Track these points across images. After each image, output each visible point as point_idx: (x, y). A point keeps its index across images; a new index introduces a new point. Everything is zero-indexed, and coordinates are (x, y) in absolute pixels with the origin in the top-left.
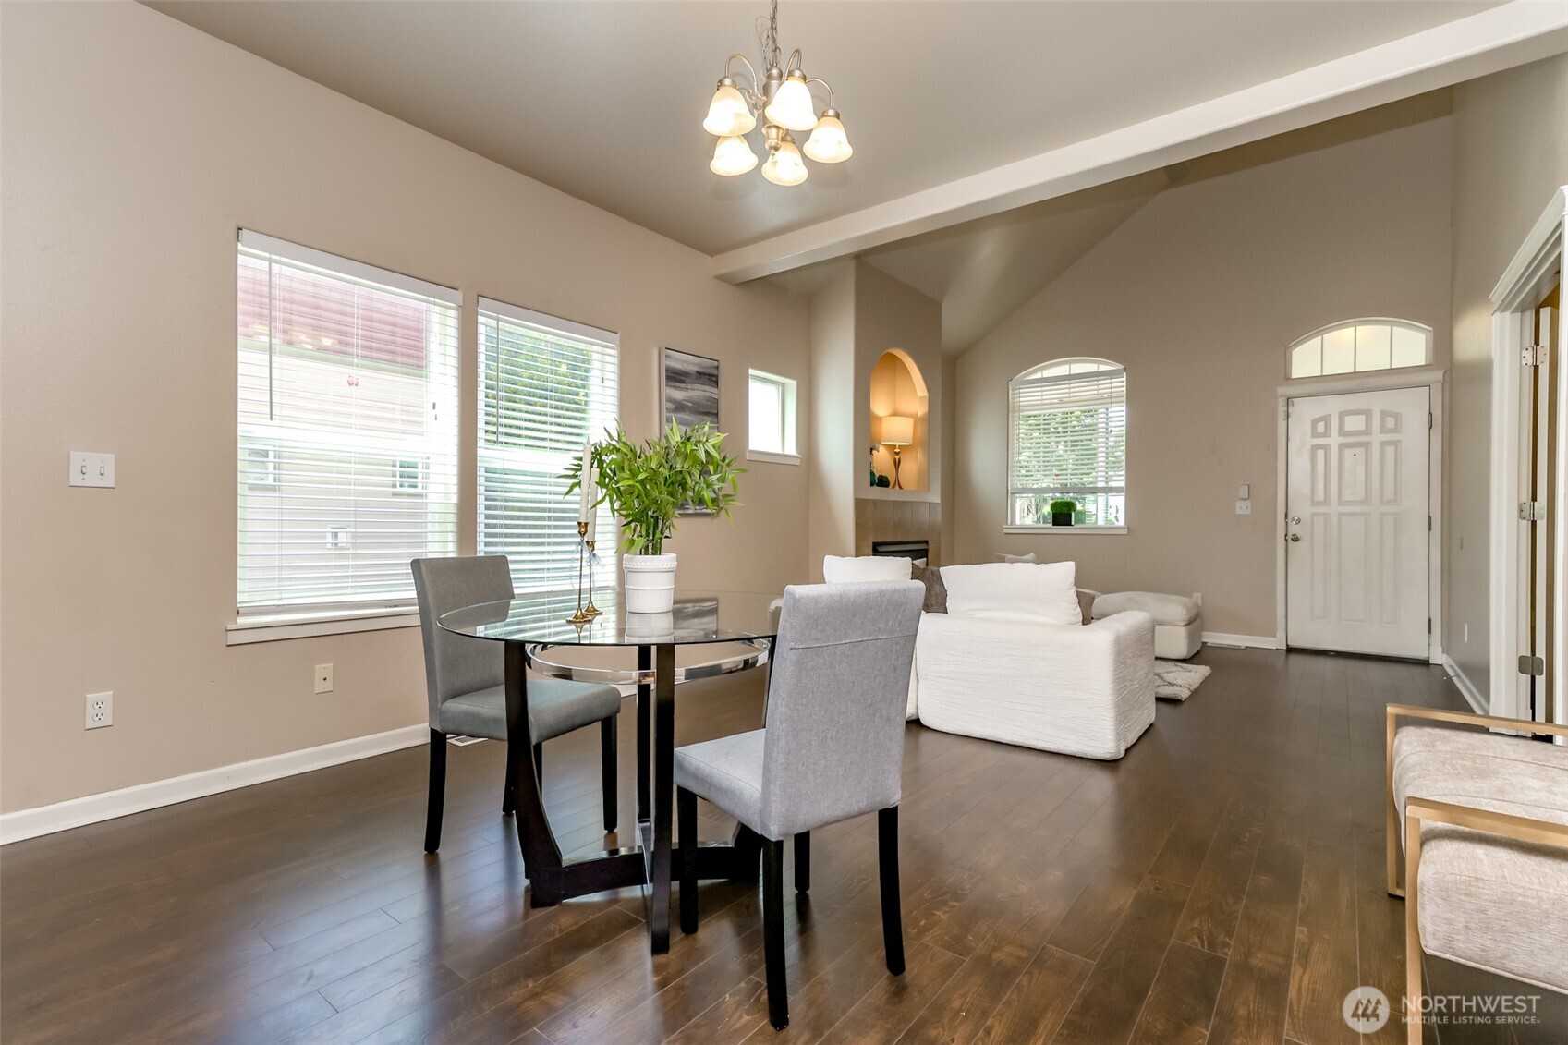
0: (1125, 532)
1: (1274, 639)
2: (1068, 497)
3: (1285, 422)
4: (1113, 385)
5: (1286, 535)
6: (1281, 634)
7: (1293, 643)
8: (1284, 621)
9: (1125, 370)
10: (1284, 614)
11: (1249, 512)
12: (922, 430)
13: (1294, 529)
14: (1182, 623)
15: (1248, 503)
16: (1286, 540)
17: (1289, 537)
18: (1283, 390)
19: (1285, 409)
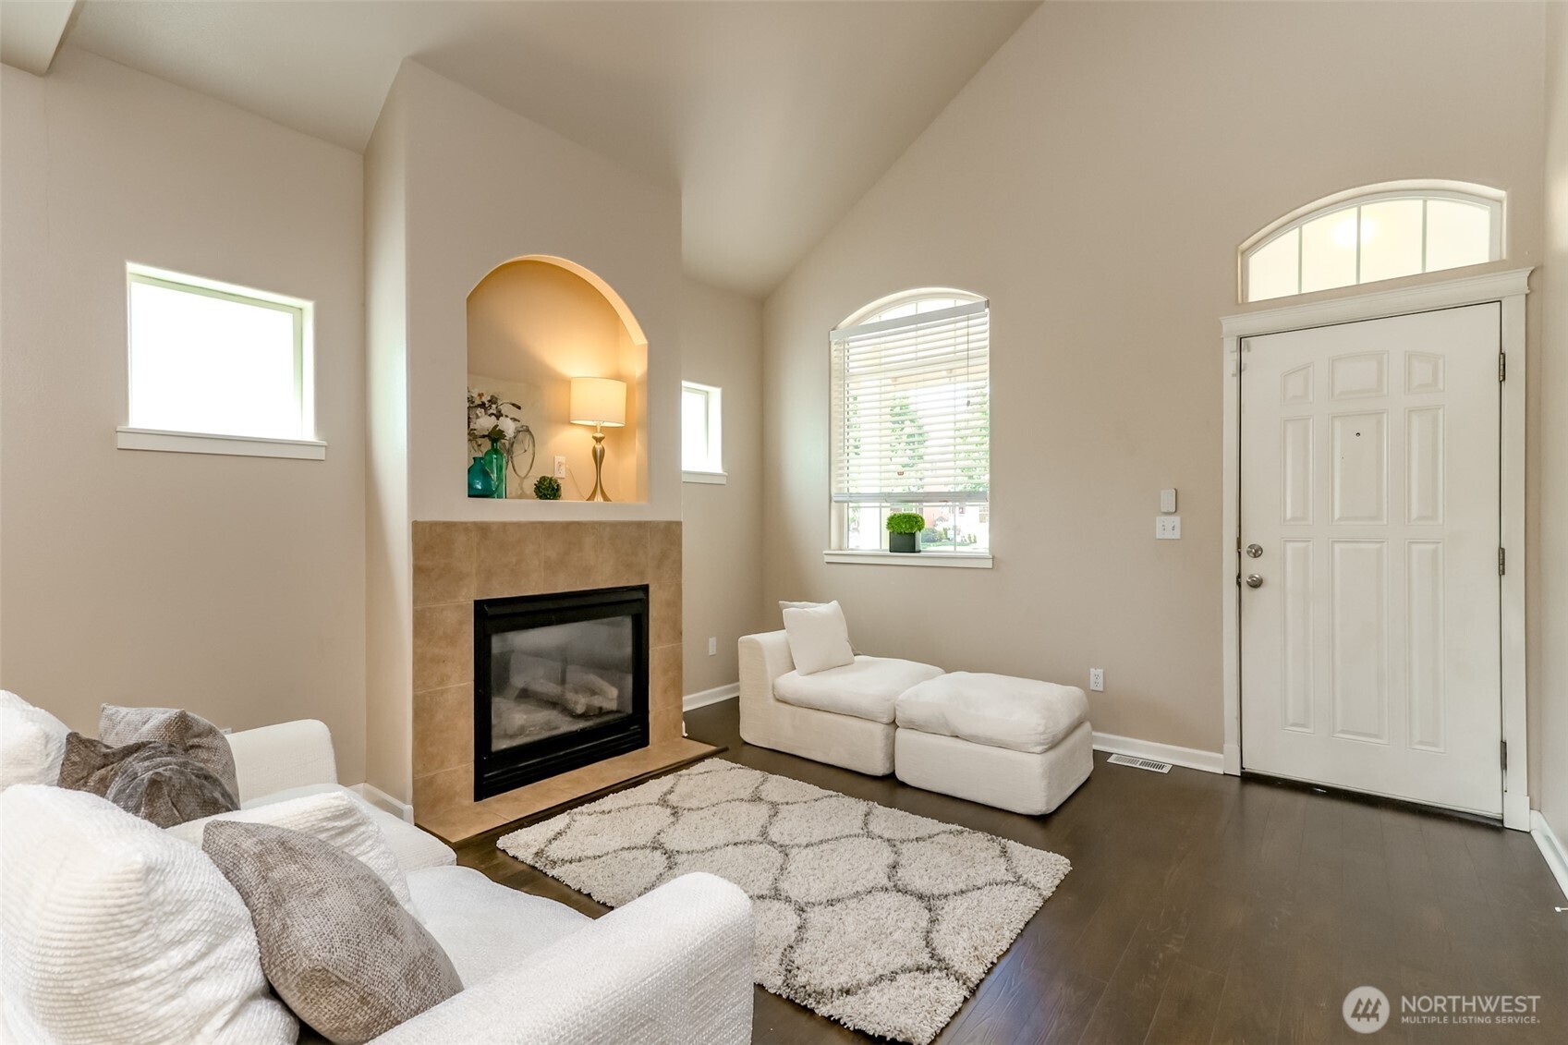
0: (989, 564)
1: (1221, 756)
2: (912, 509)
3: (1235, 380)
4: (971, 330)
5: (1239, 577)
6: (1231, 746)
7: (1254, 766)
8: (1236, 723)
9: (987, 304)
10: (1236, 713)
11: (1177, 535)
12: (640, 401)
13: (1252, 568)
14: (1039, 749)
15: (1176, 520)
16: (1239, 584)
17: (1245, 579)
18: (1233, 325)
19: (1236, 356)
